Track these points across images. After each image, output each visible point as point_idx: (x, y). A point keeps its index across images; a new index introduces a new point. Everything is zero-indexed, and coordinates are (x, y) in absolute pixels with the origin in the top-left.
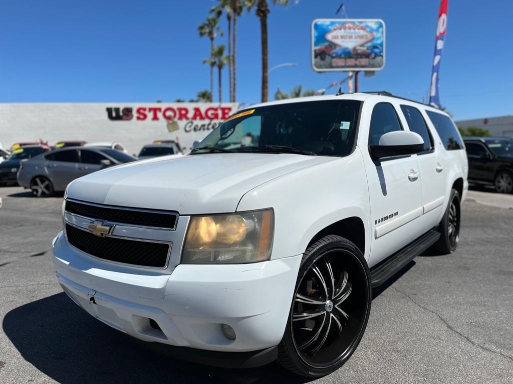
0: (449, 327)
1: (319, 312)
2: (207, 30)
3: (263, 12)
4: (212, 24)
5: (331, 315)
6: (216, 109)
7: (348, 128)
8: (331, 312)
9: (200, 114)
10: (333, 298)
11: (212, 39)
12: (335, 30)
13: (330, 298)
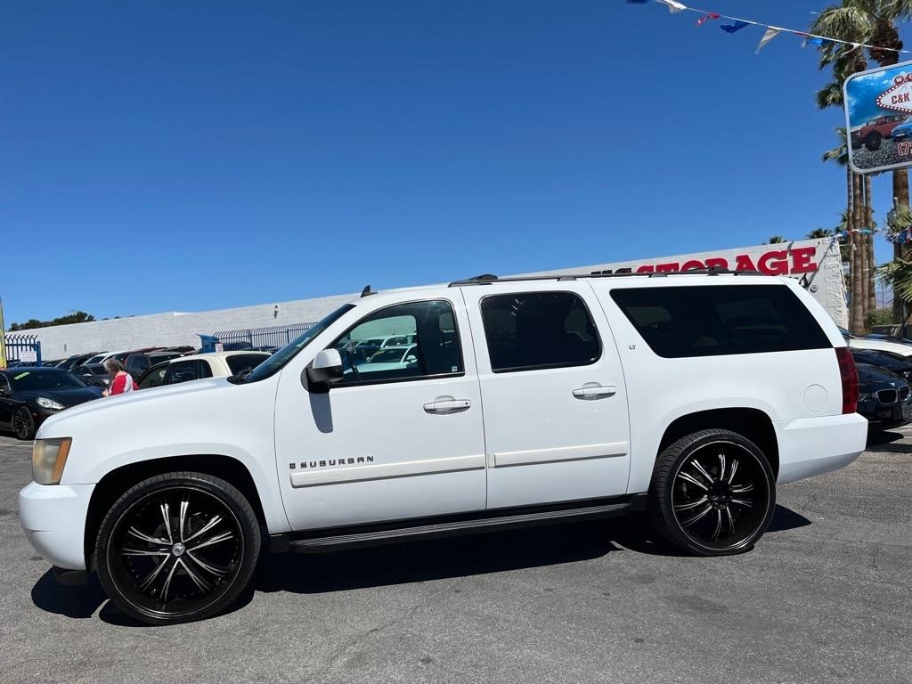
5: (179, 560)
6: (783, 255)
8: (179, 557)
9: (750, 266)
10: (183, 541)
12: (899, 83)
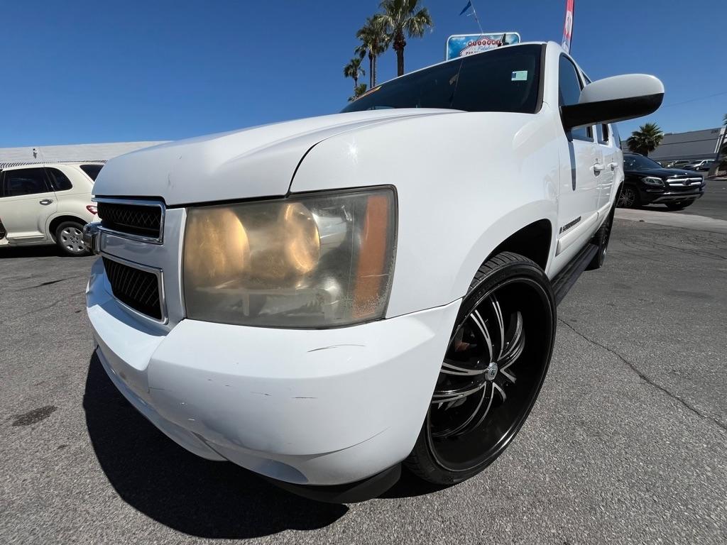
0: (643, 377)
1: (476, 386)
2: (351, 71)
3: (399, 44)
4: (355, 64)
5: (494, 385)
7: (525, 79)
8: (493, 381)
10: (499, 358)
11: (356, 79)
12: (470, 46)
13: (495, 360)
